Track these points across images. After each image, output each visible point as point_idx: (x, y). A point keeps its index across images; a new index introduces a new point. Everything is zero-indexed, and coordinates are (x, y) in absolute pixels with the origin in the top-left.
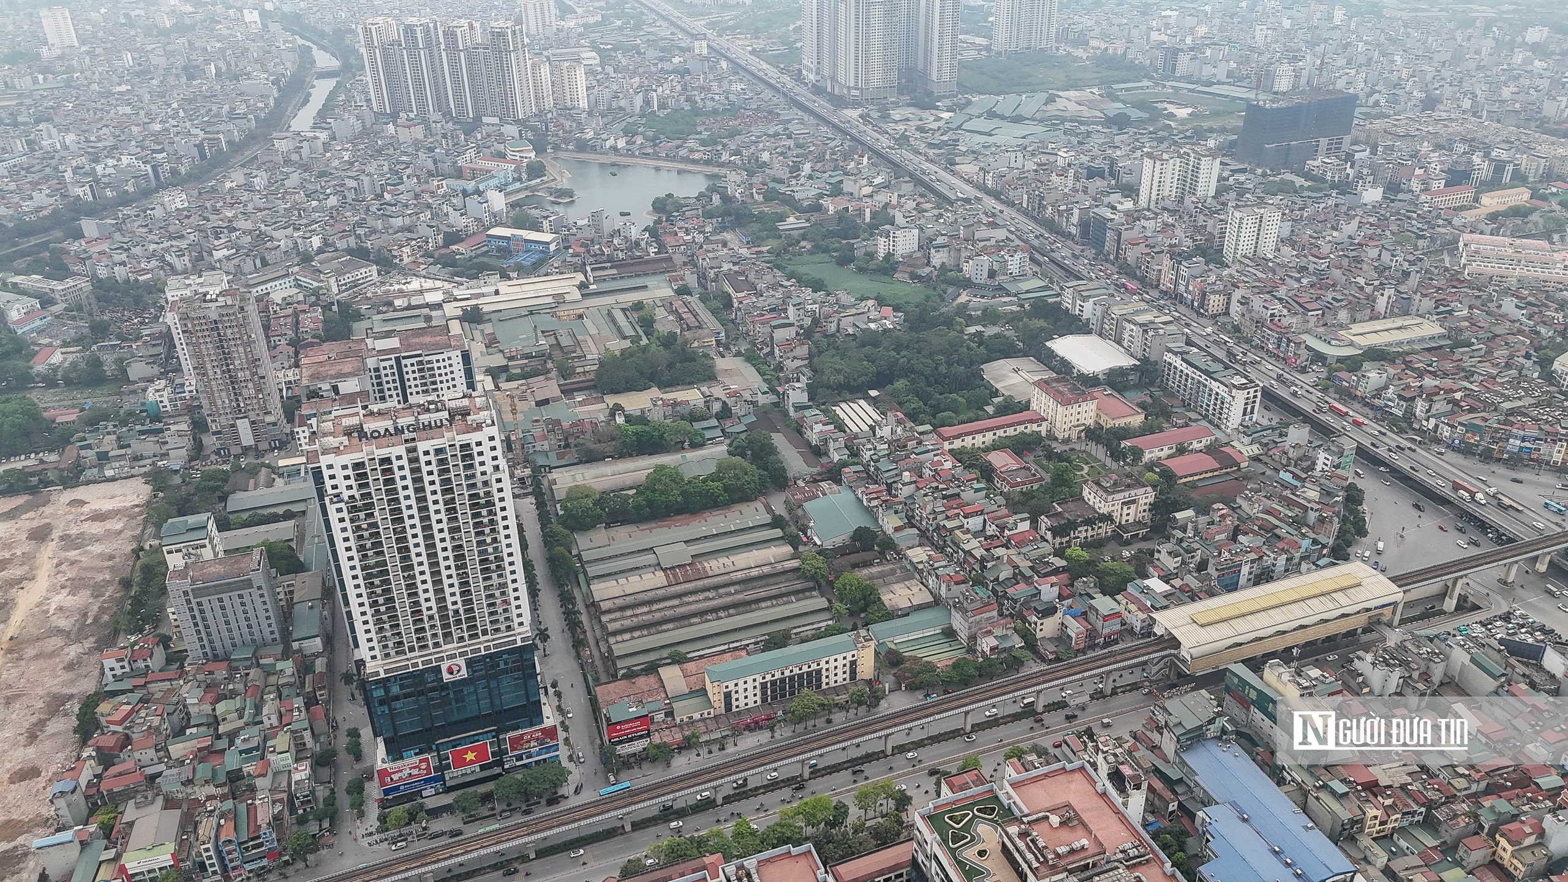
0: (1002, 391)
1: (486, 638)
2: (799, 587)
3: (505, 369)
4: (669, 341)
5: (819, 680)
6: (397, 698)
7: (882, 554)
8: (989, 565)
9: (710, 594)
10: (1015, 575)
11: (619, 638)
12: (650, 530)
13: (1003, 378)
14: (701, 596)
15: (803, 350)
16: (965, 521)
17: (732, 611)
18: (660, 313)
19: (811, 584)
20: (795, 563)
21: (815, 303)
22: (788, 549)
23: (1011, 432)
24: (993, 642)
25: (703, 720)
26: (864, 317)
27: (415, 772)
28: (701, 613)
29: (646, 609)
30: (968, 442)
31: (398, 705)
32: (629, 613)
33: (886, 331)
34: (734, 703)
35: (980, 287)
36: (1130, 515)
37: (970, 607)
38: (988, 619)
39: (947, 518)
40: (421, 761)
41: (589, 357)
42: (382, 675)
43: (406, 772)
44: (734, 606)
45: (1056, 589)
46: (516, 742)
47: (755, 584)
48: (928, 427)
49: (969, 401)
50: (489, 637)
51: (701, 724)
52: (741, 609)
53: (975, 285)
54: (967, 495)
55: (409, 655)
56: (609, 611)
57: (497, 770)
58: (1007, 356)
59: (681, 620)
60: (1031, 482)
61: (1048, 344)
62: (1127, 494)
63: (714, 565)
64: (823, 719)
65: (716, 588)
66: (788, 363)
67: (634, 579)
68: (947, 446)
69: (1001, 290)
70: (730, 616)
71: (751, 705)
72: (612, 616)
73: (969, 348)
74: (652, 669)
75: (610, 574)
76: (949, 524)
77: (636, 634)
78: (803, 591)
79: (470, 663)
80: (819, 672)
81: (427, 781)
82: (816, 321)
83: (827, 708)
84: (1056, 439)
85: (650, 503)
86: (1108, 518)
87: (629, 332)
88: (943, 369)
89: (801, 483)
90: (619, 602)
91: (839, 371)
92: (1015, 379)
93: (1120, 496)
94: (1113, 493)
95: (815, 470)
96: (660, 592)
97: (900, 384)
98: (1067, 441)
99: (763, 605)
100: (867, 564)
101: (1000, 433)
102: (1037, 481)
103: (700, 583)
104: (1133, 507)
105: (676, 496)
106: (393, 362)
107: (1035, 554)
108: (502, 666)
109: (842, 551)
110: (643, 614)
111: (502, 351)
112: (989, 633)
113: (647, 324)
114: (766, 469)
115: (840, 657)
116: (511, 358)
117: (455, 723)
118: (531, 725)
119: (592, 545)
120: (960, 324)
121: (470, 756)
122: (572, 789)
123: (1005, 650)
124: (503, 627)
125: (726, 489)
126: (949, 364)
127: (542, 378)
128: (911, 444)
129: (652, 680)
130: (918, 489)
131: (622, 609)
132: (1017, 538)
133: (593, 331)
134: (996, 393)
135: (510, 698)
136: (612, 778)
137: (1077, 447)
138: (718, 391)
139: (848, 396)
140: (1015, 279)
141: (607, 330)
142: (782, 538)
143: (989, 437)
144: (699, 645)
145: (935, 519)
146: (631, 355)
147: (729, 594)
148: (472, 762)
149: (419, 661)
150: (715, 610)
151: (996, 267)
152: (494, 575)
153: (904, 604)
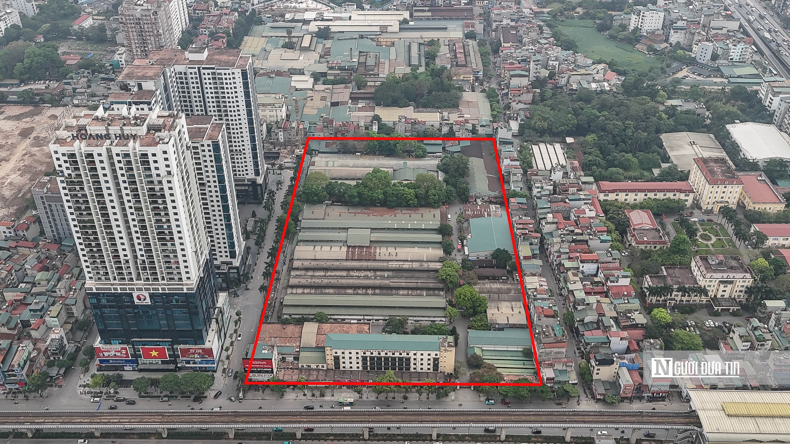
0: (673, 159)
1: (163, 282)
2: (431, 285)
3: (324, 74)
4: (437, 73)
5: (408, 364)
6: (105, 307)
7: (510, 273)
8: (579, 308)
9: (369, 274)
10: (598, 323)
11: (294, 291)
12: (355, 214)
13: (680, 147)
14: (363, 274)
15: (528, 97)
16: (581, 265)
17: (377, 291)
18: (444, 50)
19: (441, 286)
20: (438, 266)
21: (557, 60)
22: (440, 253)
23: (660, 196)
24: (552, 375)
25: (318, 370)
26: (590, 78)
27: (118, 354)
28: (356, 287)
29: (322, 273)
30: (622, 197)
31: (107, 310)
32: (310, 273)
33: (602, 92)
34: (342, 365)
35: (703, 66)
36: (727, 292)
37: (544, 341)
38: (557, 353)
39: (570, 258)
40: (122, 349)
41: (381, 75)
42: (95, 291)
43: (113, 353)
44: (380, 288)
45: (625, 344)
46: (185, 352)
47: (405, 274)
48: (591, 179)
49: (641, 162)
50: (165, 282)
51: (315, 373)
52: (385, 291)
53: (698, 63)
54: (594, 243)
55: (112, 282)
56: (297, 269)
57: (172, 367)
58: (691, 128)
59: (340, 288)
60: (655, 243)
61: (728, 127)
62: (725, 275)
63: (383, 252)
64: (402, 395)
65: (375, 270)
66: (514, 104)
67: (326, 248)
68: (602, 197)
69: (718, 72)
70: (375, 294)
71: (355, 368)
72: (298, 273)
73: (660, 118)
74: (301, 321)
75: (312, 241)
76: (568, 264)
77: (307, 291)
78: (434, 289)
79: (152, 296)
80: (408, 360)
81: (127, 361)
82: (552, 75)
83: (408, 388)
84: (700, 208)
85: (360, 195)
86: (703, 291)
87: (415, 62)
88: (629, 132)
89: (479, 202)
90: (307, 264)
91: (545, 119)
92: (688, 151)
93: (719, 275)
94: (715, 271)
95: (493, 194)
96: (337, 263)
97: (590, 137)
98: (709, 212)
99: (401, 292)
100: (494, 278)
101: (651, 195)
102: (661, 243)
103: (365, 264)
104: (730, 286)
105: (379, 194)
106: (196, 70)
107: (622, 308)
108: (174, 303)
109: (481, 264)
110: (319, 278)
111: (328, 62)
112: (551, 365)
113: (431, 57)
114: (455, 186)
115: (426, 353)
116: (331, 68)
117: (144, 330)
118: (196, 344)
119: (313, 216)
120: (662, 96)
121: (154, 353)
122: (213, 393)
123: (559, 382)
124: (176, 278)
125: (417, 196)
126: (636, 128)
127: (343, 86)
128: (571, 190)
129: (297, 329)
130: (558, 229)
131: (307, 269)
132: (614, 291)
133: (393, 57)
134: (666, 159)
135: (182, 324)
136: (241, 395)
137: (715, 218)
138: (454, 117)
139: (548, 138)
140: (733, 63)
141: (402, 58)
142: (440, 243)
143: (641, 197)
144: (343, 311)
145: (559, 257)
146: (407, 79)
147: (383, 277)
148: (155, 357)
149: (119, 287)
150: (366, 287)
151: (720, 52)
152: (169, 244)
153: (502, 320)
